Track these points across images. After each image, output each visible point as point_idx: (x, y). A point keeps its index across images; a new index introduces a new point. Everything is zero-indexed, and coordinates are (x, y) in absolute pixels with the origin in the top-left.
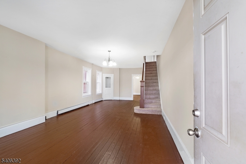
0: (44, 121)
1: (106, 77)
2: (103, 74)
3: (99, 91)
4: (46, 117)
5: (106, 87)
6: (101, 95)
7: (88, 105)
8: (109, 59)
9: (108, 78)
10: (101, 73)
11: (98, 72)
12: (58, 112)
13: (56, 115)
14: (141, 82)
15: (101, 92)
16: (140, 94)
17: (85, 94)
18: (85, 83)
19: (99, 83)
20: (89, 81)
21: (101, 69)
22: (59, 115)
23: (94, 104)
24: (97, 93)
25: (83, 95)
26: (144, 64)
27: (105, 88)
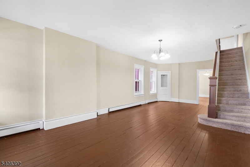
0: (96, 117)
1: (162, 75)
2: (158, 72)
3: (153, 91)
4: (97, 113)
5: (162, 86)
6: (155, 95)
7: (140, 105)
8: (160, 50)
9: (164, 75)
10: (156, 71)
11: (151, 69)
12: (109, 110)
13: (107, 112)
14: (210, 78)
15: (156, 92)
16: (208, 96)
17: (137, 93)
18: (137, 81)
19: (153, 82)
20: (141, 80)
21: (155, 66)
22: (110, 113)
23: (147, 105)
24: (151, 93)
25: (134, 95)
26: (217, 53)
27: (160, 87)
